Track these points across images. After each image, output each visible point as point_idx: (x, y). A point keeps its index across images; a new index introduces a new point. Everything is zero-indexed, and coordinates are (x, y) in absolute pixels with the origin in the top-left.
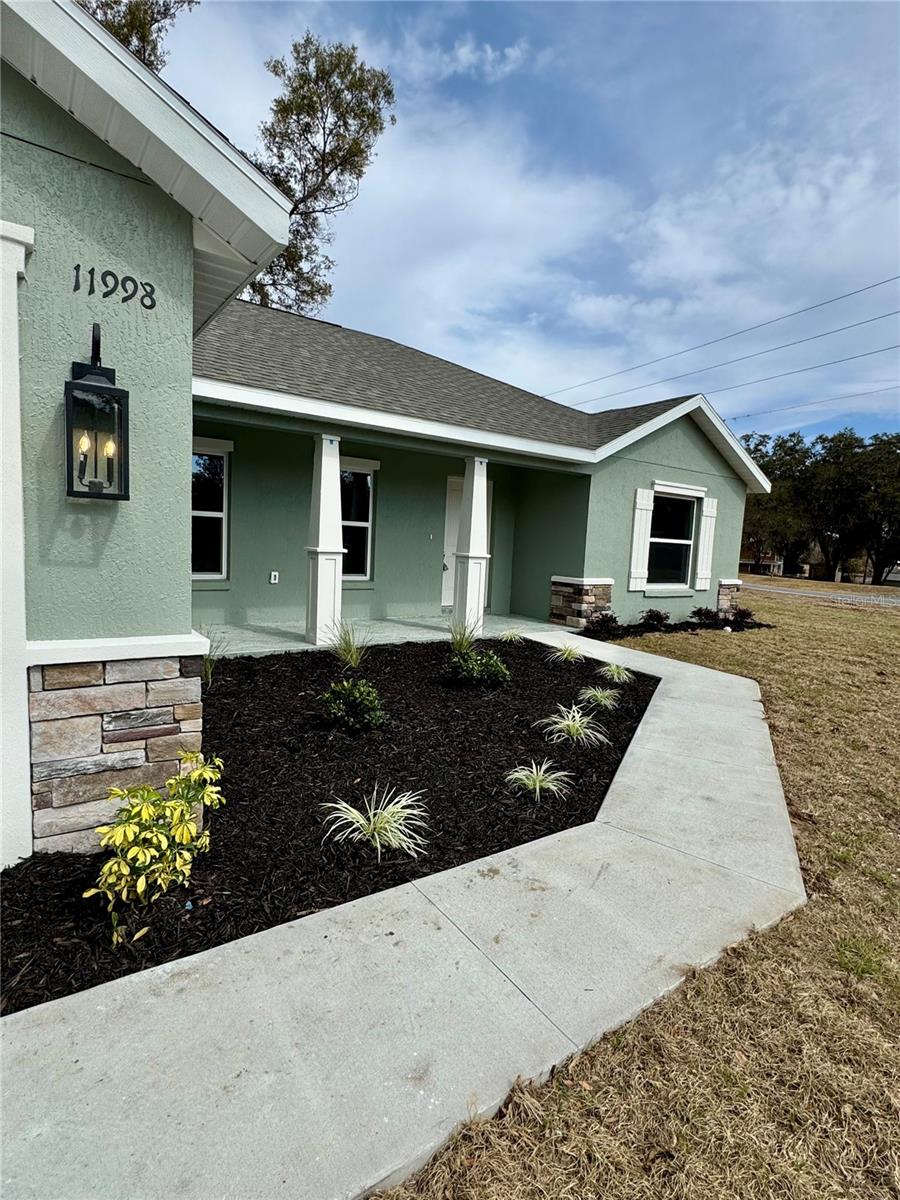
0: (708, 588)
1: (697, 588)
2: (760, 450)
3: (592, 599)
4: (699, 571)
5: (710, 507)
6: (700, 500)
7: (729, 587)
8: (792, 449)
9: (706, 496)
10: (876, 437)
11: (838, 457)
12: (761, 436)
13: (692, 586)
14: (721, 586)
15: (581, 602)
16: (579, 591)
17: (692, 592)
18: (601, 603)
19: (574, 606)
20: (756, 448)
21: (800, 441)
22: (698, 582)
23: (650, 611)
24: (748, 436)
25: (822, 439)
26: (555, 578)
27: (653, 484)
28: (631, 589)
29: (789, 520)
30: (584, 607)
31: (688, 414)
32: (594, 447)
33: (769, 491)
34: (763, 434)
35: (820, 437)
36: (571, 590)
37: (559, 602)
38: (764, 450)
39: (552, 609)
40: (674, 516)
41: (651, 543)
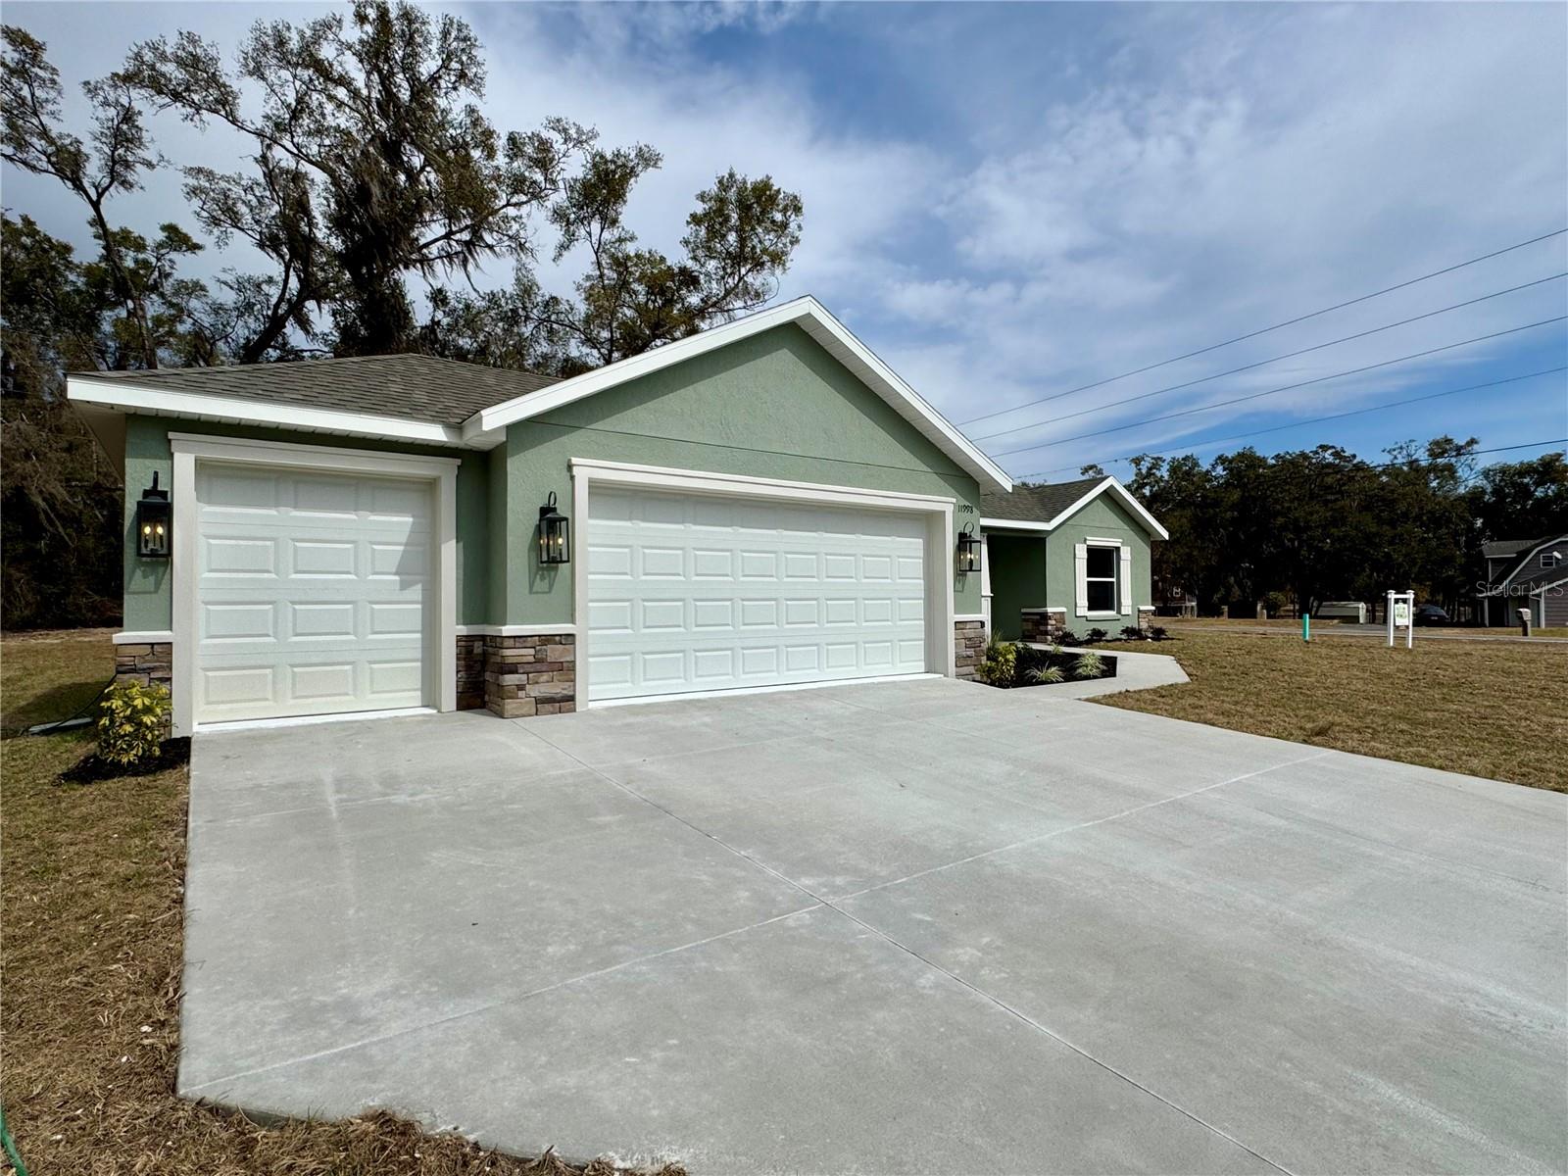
0: (1130, 613)
1: (1123, 613)
2: (1154, 474)
3: (1053, 622)
4: (1122, 600)
5: (1126, 553)
6: (1118, 549)
7: (1145, 612)
8: (1187, 473)
9: (1123, 544)
10: (1277, 456)
11: (1242, 478)
12: (1153, 458)
13: (1119, 612)
14: (1139, 611)
15: (1047, 624)
16: (1045, 617)
17: (1119, 616)
18: (1059, 625)
19: (1042, 628)
20: (1147, 472)
21: (1196, 464)
22: (1123, 608)
23: (1094, 629)
24: (1137, 459)
25: (1222, 460)
26: (1024, 610)
27: (1085, 540)
28: (1078, 615)
29: (1195, 553)
30: (1049, 627)
31: (1105, 491)
32: (1048, 520)
33: (1167, 538)
34: (1155, 456)
35: (1220, 458)
36: (1038, 617)
37: (1029, 626)
38: (1158, 474)
39: (1023, 632)
40: (1102, 561)
41: (1088, 582)
